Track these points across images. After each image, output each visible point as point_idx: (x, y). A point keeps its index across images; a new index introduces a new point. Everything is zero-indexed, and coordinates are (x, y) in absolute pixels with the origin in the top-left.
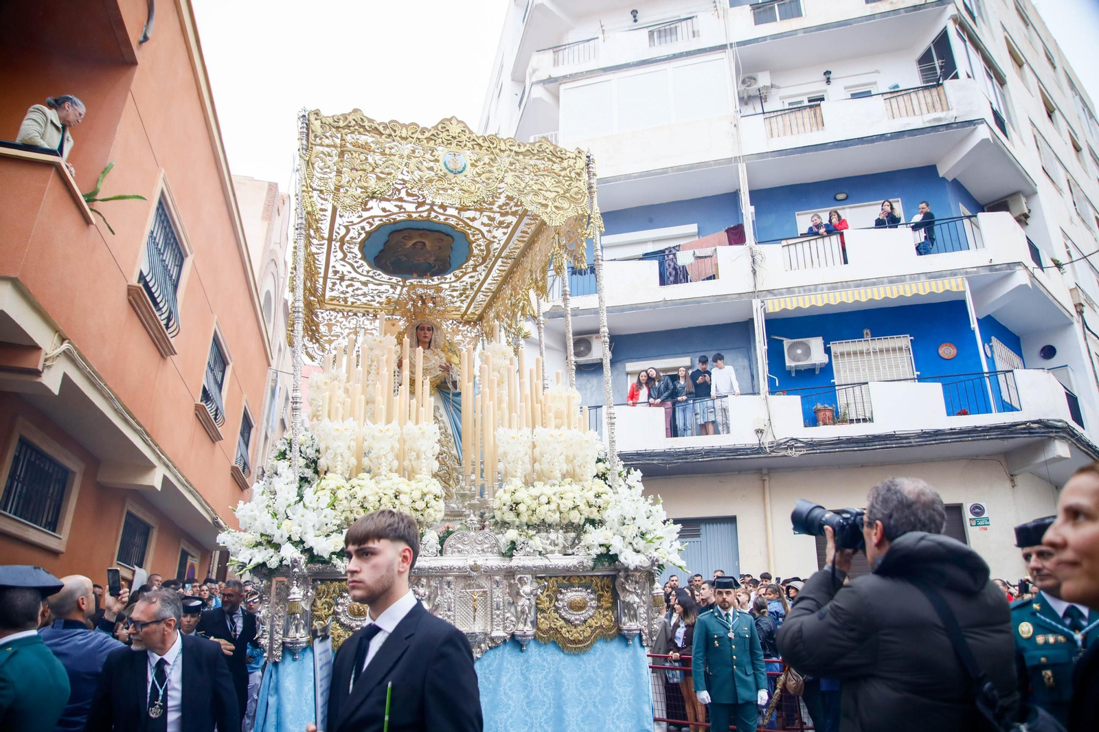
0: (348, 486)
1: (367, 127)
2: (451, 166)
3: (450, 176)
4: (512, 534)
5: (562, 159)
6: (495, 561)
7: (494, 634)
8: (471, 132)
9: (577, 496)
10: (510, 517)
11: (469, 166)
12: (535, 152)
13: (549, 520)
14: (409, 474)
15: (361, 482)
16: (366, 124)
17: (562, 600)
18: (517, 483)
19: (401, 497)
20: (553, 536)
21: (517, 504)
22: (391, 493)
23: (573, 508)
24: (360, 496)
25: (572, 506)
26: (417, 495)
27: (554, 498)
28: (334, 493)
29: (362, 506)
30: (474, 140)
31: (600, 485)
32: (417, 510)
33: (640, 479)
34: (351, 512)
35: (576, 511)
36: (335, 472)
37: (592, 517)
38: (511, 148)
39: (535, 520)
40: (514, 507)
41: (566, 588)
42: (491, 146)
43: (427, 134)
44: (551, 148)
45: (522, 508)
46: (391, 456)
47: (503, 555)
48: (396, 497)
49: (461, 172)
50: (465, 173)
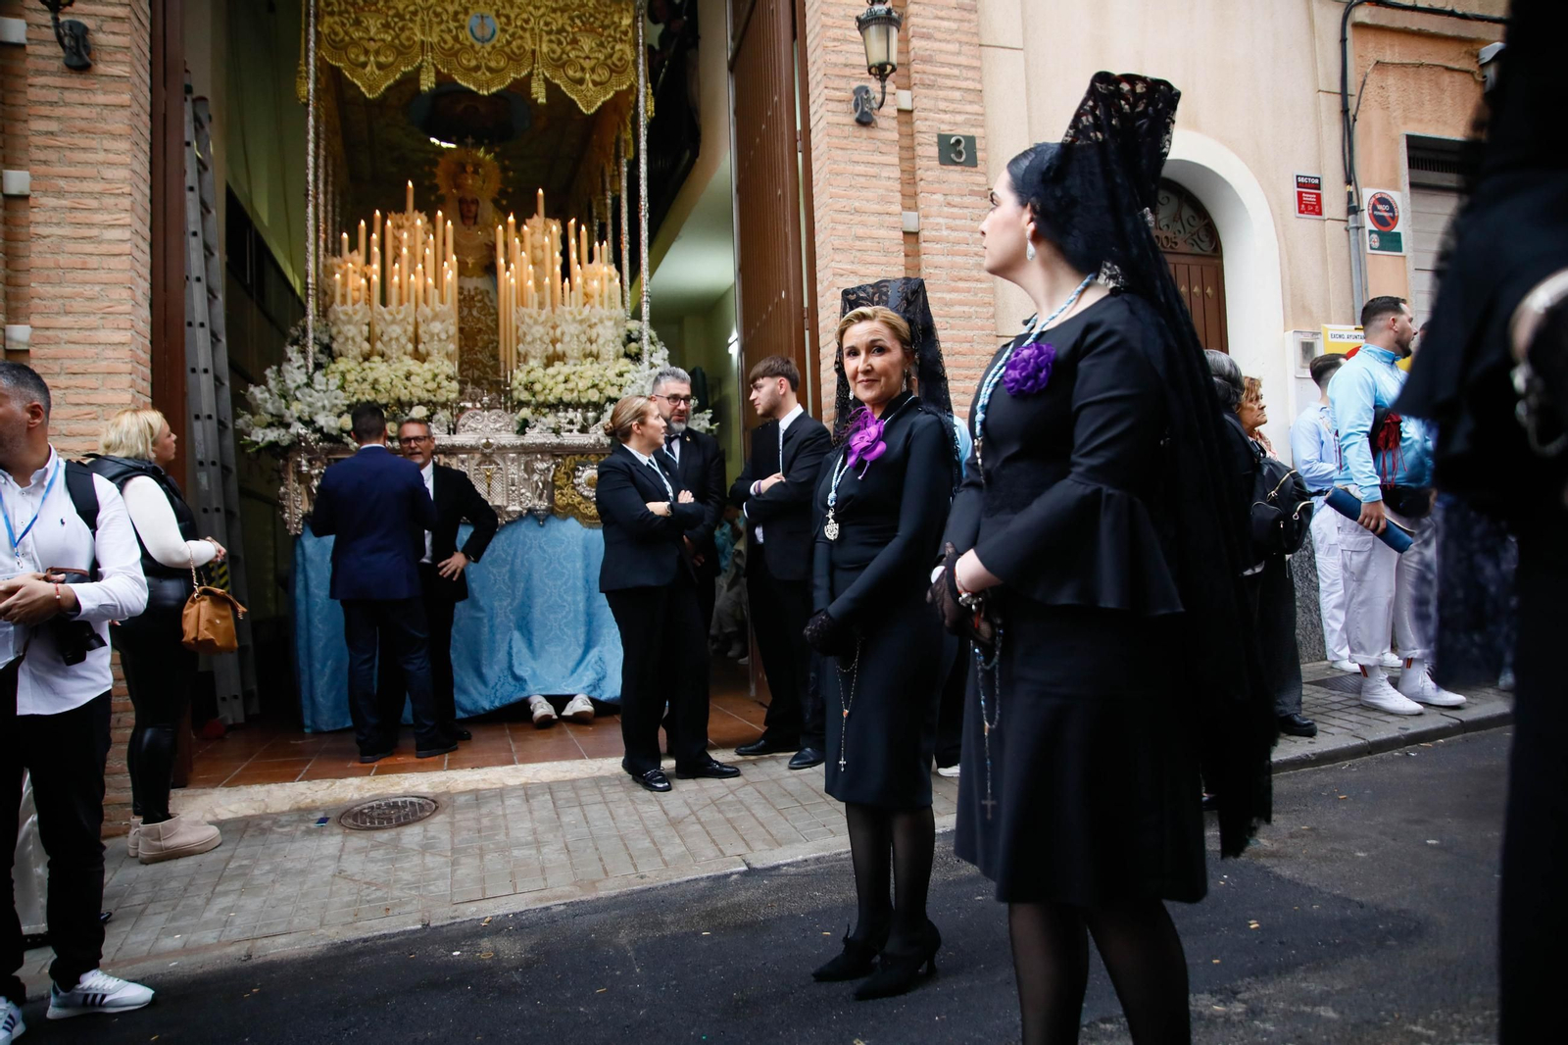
0: (359, 369)
2: (478, 34)
3: (478, 46)
4: (525, 412)
5: (606, 13)
6: (508, 438)
7: (510, 509)
9: (597, 375)
10: (525, 396)
11: (498, 32)
13: (567, 397)
14: (420, 357)
15: (373, 365)
17: (579, 477)
18: (533, 363)
19: (412, 378)
20: (571, 414)
21: (532, 383)
22: (401, 374)
23: (593, 387)
24: (370, 379)
25: (590, 385)
26: (429, 376)
27: (572, 377)
28: (343, 374)
29: (373, 388)
31: (624, 364)
32: (428, 391)
33: (666, 357)
34: (363, 394)
35: (595, 390)
36: (347, 357)
37: (612, 395)
39: (551, 399)
40: (529, 387)
41: (584, 466)
45: (537, 387)
46: (403, 340)
47: (518, 432)
48: (408, 378)
49: (489, 40)
50: (494, 41)
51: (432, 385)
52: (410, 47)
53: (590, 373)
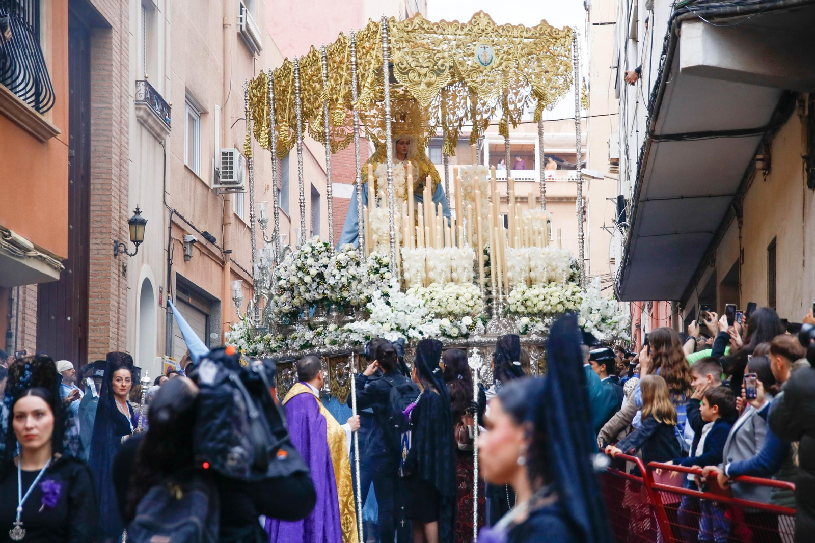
1: (426, 29)
2: (483, 59)
4: (526, 320)
5: (556, 39)
8: (494, 24)
9: (562, 295)
10: (521, 309)
11: (494, 58)
12: (538, 35)
13: (544, 311)
16: (425, 26)
18: (524, 287)
19: (460, 298)
21: (526, 300)
22: (454, 296)
23: (559, 303)
25: (556, 302)
27: (548, 297)
30: (496, 31)
31: (573, 287)
32: (468, 306)
35: (560, 305)
37: (570, 307)
38: (522, 34)
39: (536, 310)
42: (508, 34)
43: (465, 30)
44: (549, 29)
45: (528, 303)
48: (457, 298)
49: (489, 64)
50: (492, 64)
51: (471, 303)
52: (444, 70)
53: (557, 294)
